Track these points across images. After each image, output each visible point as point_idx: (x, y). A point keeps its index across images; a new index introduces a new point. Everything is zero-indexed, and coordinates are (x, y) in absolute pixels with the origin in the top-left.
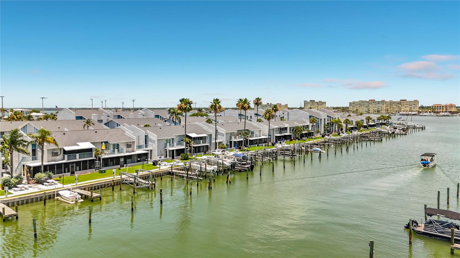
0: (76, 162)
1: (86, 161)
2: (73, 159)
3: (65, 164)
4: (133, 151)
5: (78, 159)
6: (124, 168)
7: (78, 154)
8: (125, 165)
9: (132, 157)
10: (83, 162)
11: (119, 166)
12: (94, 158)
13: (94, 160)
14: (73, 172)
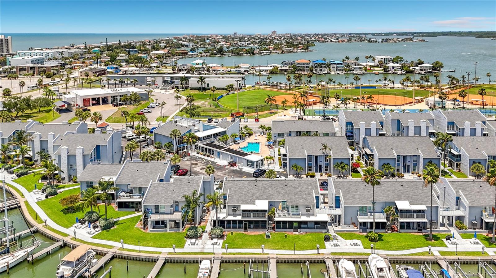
0: (249, 221)
2: (247, 217)
3: (239, 221)
4: (314, 215)
5: (252, 218)
6: (297, 233)
7: (252, 214)
8: (299, 230)
9: (309, 223)
10: (255, 221)
11: (292, 230)
12: (266, 219)
13: (266, 221)
14: (246, 229)
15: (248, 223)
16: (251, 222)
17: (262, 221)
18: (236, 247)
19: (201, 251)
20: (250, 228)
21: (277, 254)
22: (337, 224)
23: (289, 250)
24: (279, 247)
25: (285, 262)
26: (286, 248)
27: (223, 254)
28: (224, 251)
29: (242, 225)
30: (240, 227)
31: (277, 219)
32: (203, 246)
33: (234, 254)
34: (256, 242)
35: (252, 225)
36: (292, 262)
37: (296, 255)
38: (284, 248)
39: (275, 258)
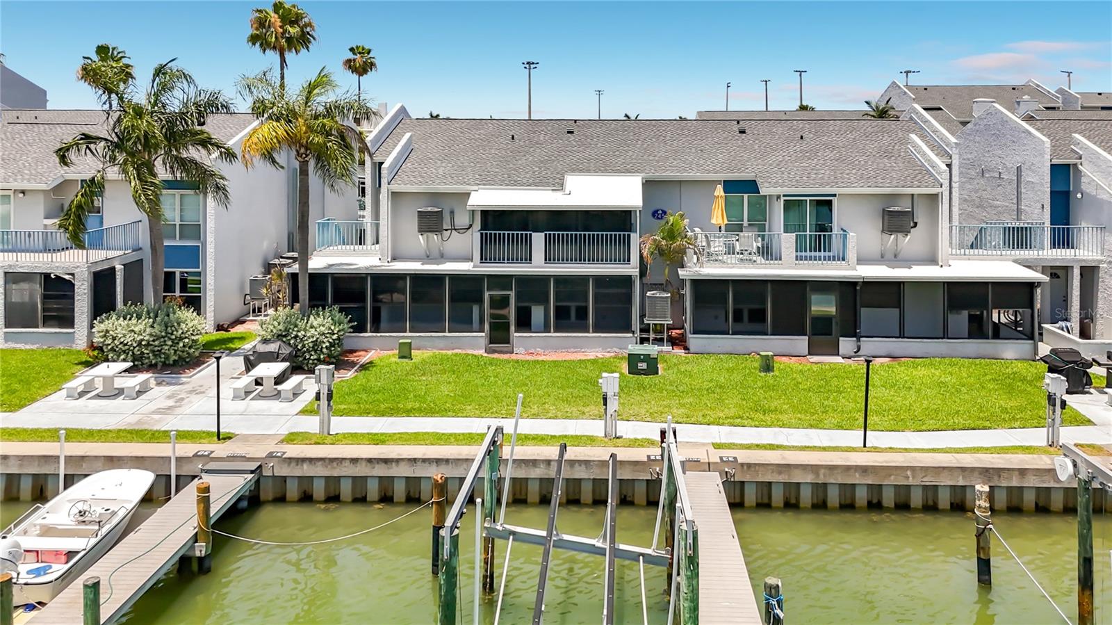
0: (523, 280)
1: (584, 279)
2: (512, 260)
3: (456, 278)
4: (932, 260)
5: (539, 265)
6: (838, 359)
7: (538, 239)
8: (846, 344)
9: (909, 298)
10: (561, 280)
11: (802, 343)
12: (632, 269)
13: (627, 280)
14: (500, 336)
15: (512, 294)
16: (533, 288)
17: (600, 280)
18: (409, 406)
19: (138, 422)
20: (524, 323)
21: (717, 446)
22: (1075, 324)
23: (811, 426)
24: (732, 412)
25: (791, 505)
26: (784, 417)
27: (292, 438)
28: (311, 424)
29: (476, 309)
30: (462, 322)
31: (697, 268)
32: (171, 403)
33: (377, 439)
34: (562, 388)
35: (537, 313)
36: (848, 506)
37: (876, 450)
38: (768, 418)
39: (709, 467)
